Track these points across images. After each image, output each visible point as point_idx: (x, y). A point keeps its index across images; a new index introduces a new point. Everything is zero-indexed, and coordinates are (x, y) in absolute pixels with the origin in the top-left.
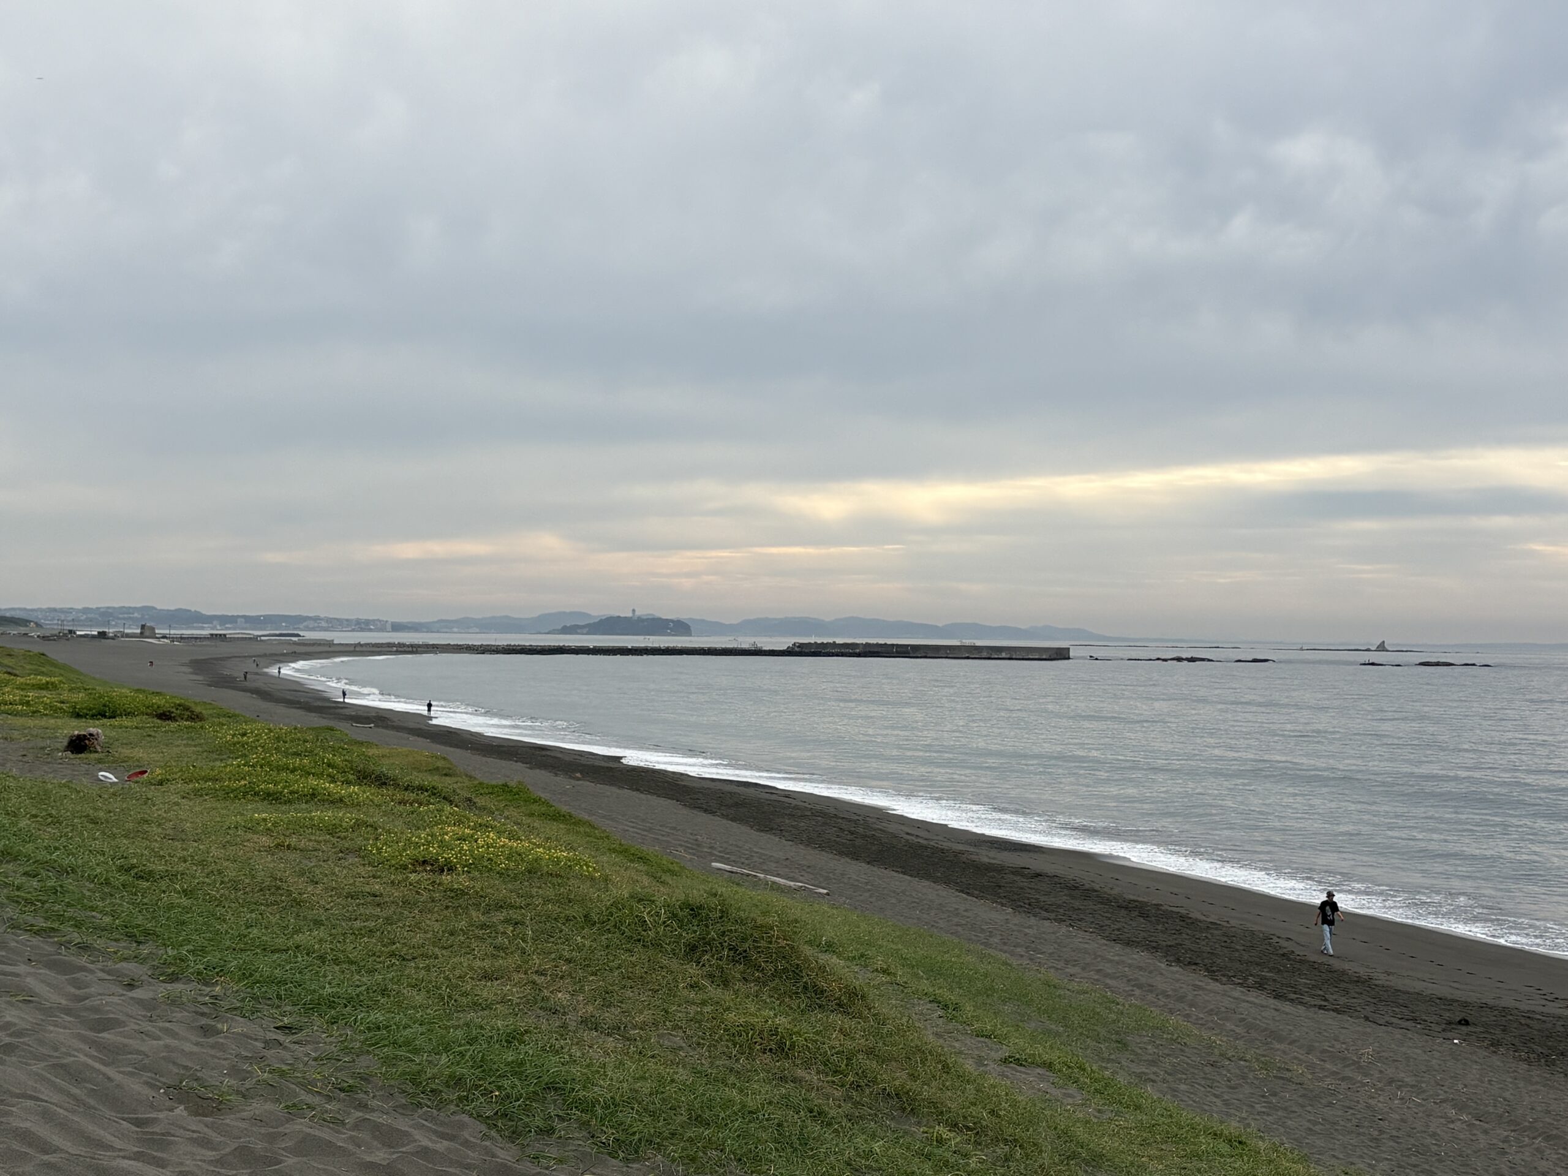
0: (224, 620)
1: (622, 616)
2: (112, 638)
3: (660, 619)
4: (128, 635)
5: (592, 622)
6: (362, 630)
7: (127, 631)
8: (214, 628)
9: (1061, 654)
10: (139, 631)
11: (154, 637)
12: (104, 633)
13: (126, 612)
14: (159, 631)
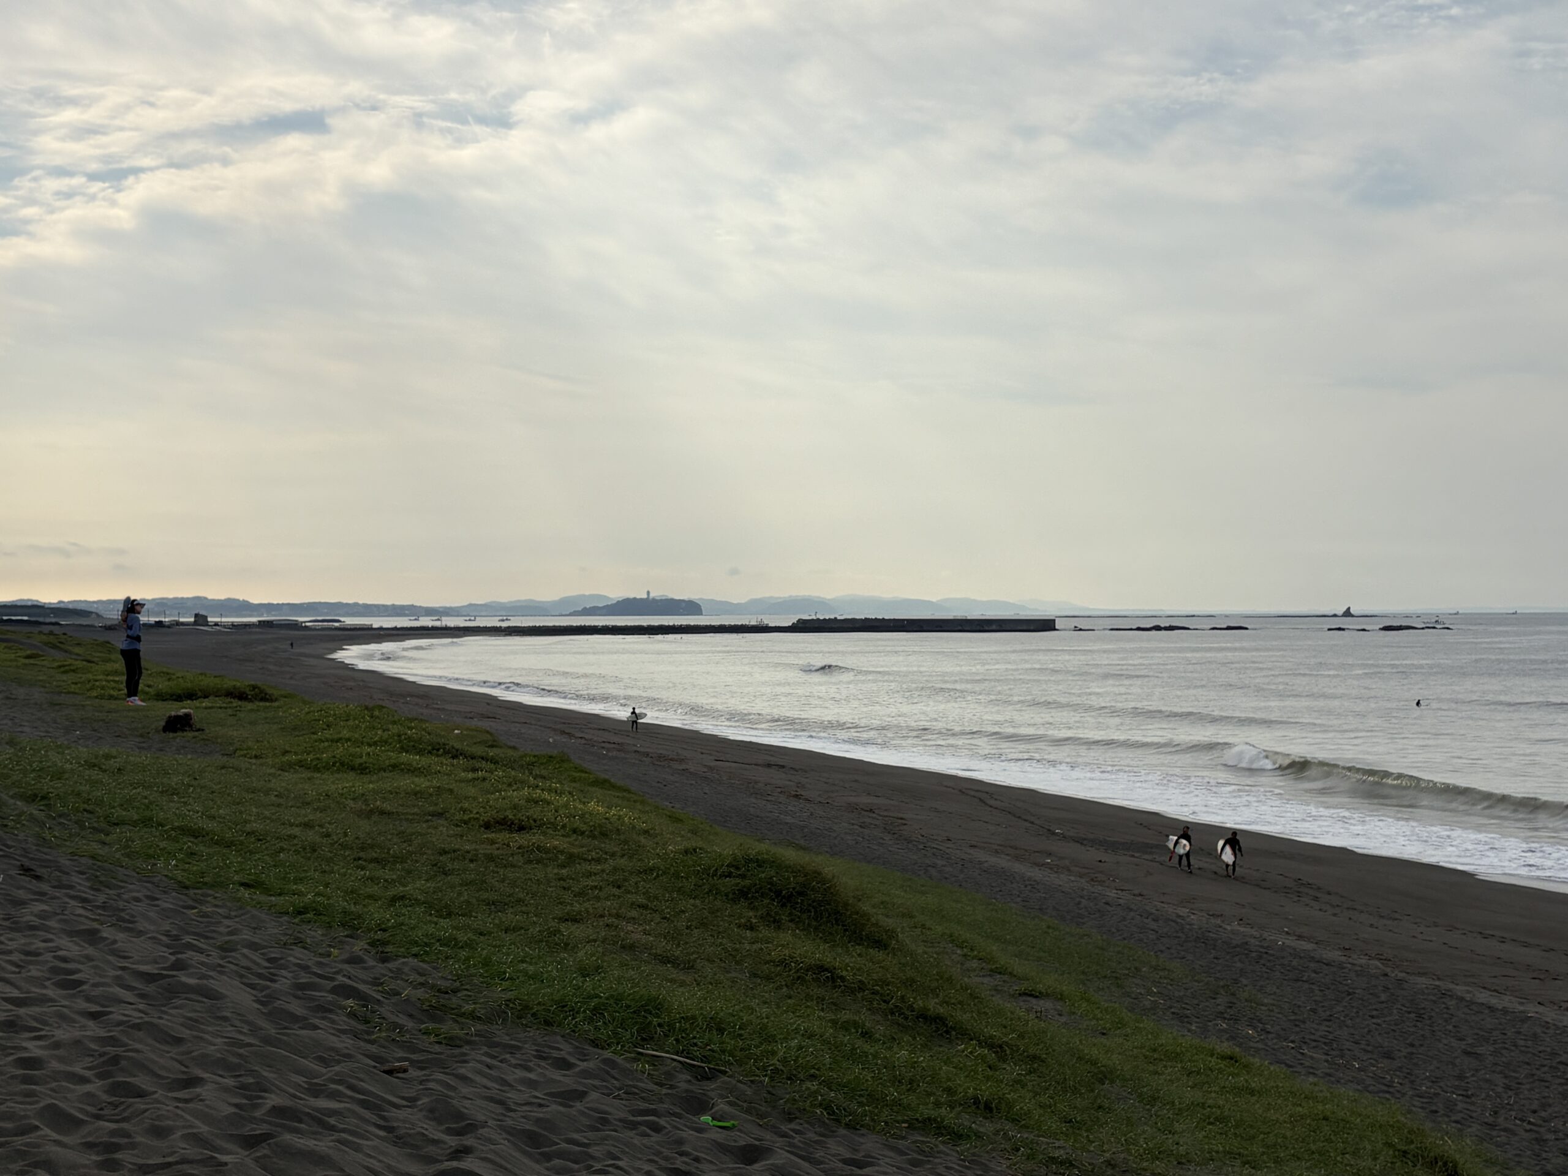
0: (269, 607)
2: (169, 627)
3: (672, 600)
4: (183, 624)
5: (609, 604)
7: (182, 620)
8: (262, 615)
9: (1046, 625)
10: (192, 620)
11: (207, 625)
12: (160, 622)
13: (179, 604)
14: (212, 620)
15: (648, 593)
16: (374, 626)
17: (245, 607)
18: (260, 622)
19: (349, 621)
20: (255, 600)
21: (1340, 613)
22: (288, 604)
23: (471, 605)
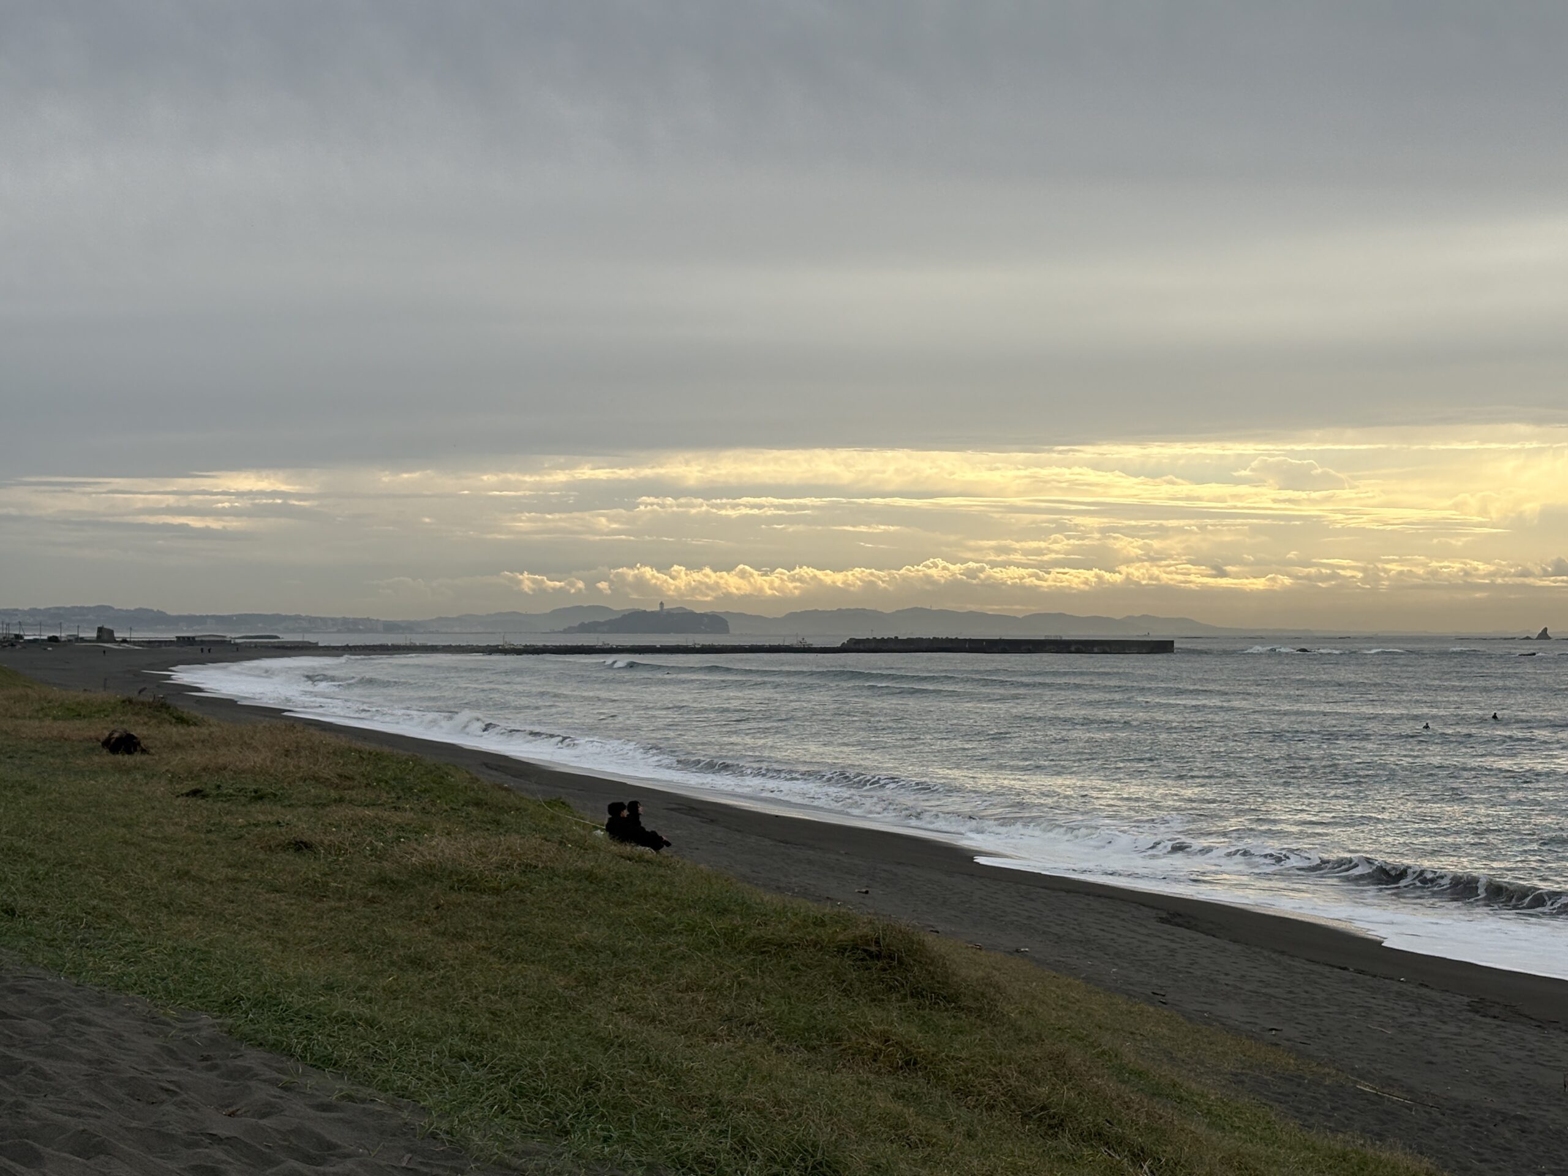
0: (191, 620)
1: (648, 610)
2: (66, 644)
3: (692, 614)
4: (82, 640)
5: (613, 618)
6: (350, 631)
7: (81, 635)
9: (1163, 647)
10: (94, 635)
11: (114, 641)
12: (56, 637)
13: (79, 613)
14: (118, 635)
15: (662, 604)
16: (320, 645)
17: (160, 619)
18: (177, 637)
19: (287, 638)
20: (172, 612)
21: (1536, 636)
22: (213, 617)
23: (440, 619)
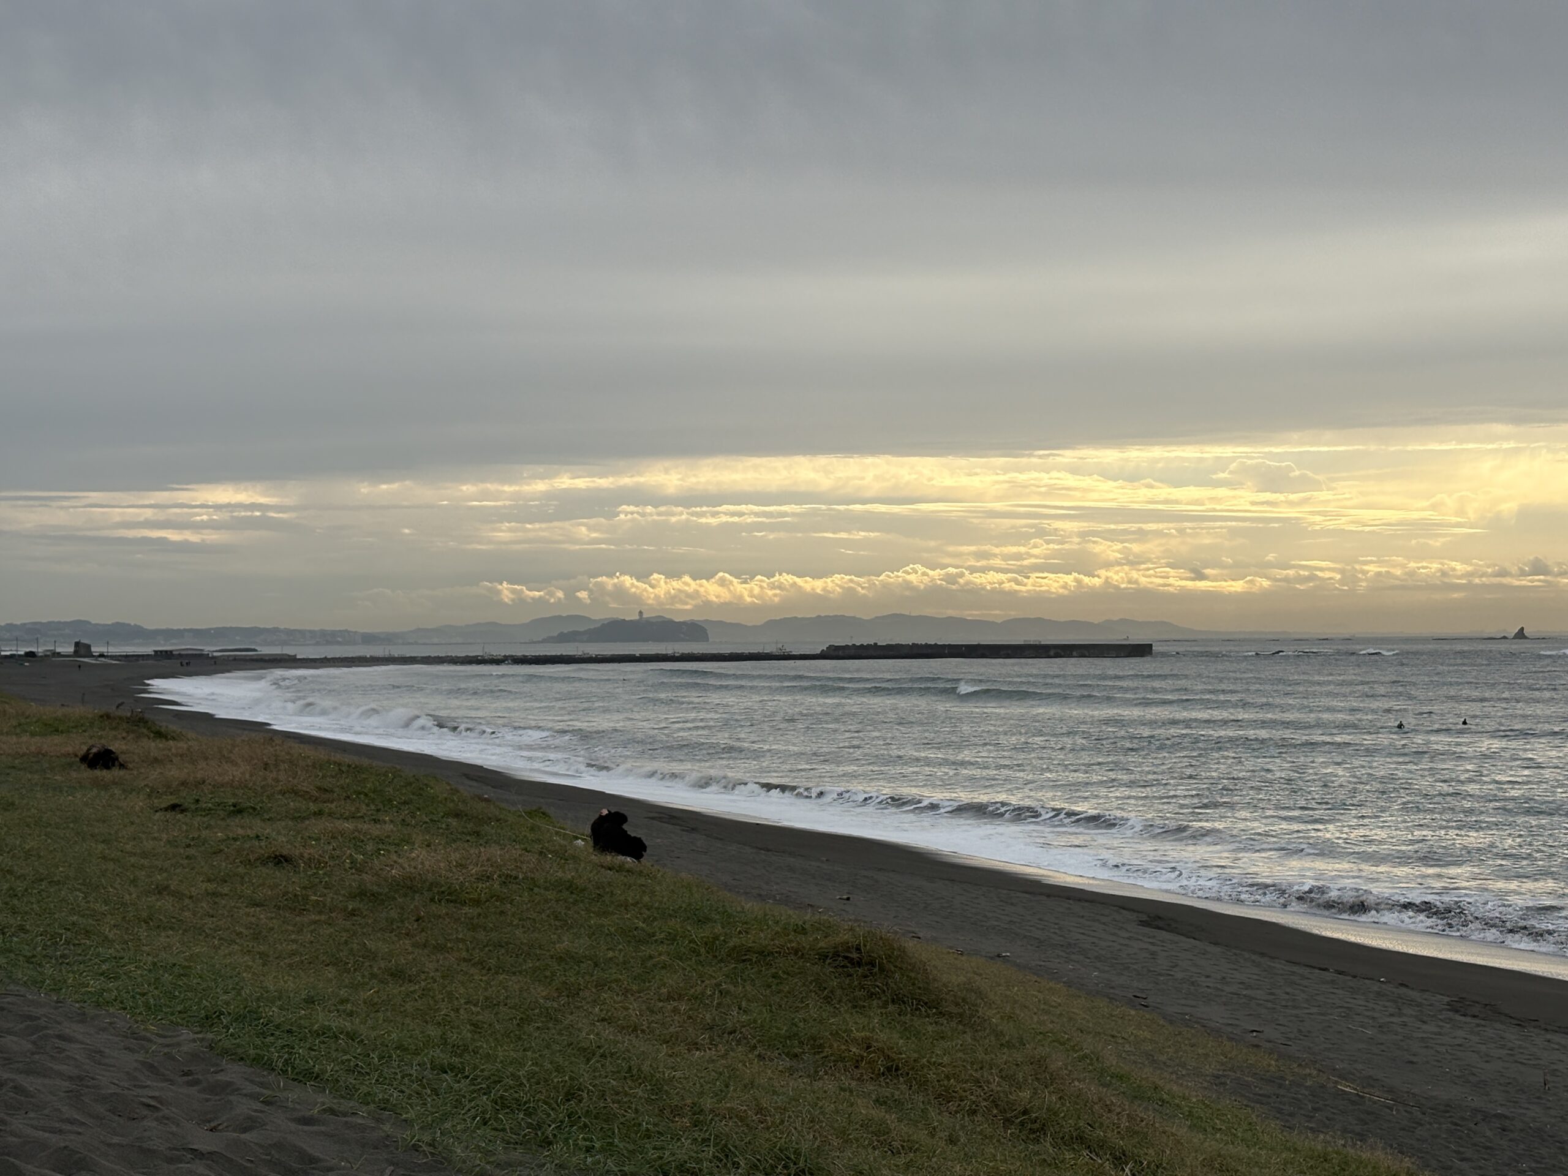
0: (169, 634)
1: (627, 619)
2: (43, 659)
3: (671, 622)
4: (59, 655)
5: (592, 627)
6: (328, 643)
7: (58, 650)
8: (159, 644)
9: (1142, 650)
10: (71, 649)
11: (91, 655)
12: (32, 653)
13: (56, 628)
14: (96, 649)
15: (641, 613)
16: (298, 657)
17: (136, 633)
18: (156, 652)
19: (265, 650)
20: (150, 626)
21: (1511, 634)
22: (191, 630)
